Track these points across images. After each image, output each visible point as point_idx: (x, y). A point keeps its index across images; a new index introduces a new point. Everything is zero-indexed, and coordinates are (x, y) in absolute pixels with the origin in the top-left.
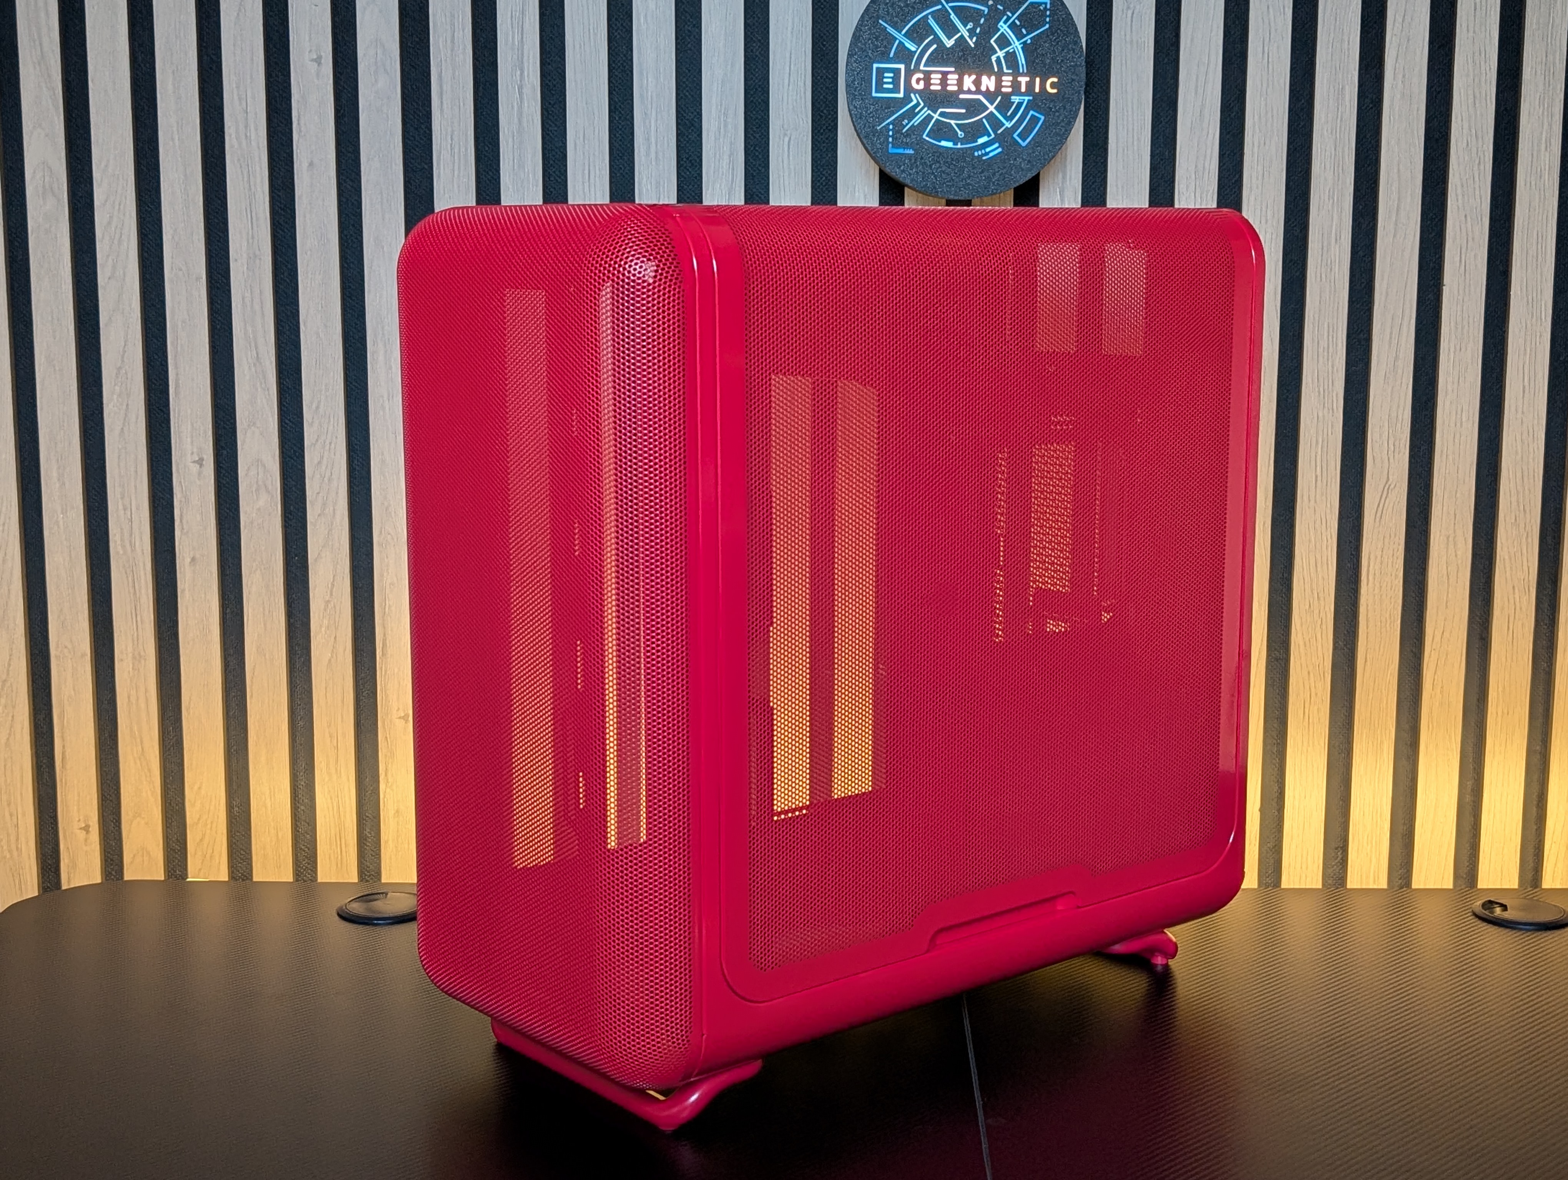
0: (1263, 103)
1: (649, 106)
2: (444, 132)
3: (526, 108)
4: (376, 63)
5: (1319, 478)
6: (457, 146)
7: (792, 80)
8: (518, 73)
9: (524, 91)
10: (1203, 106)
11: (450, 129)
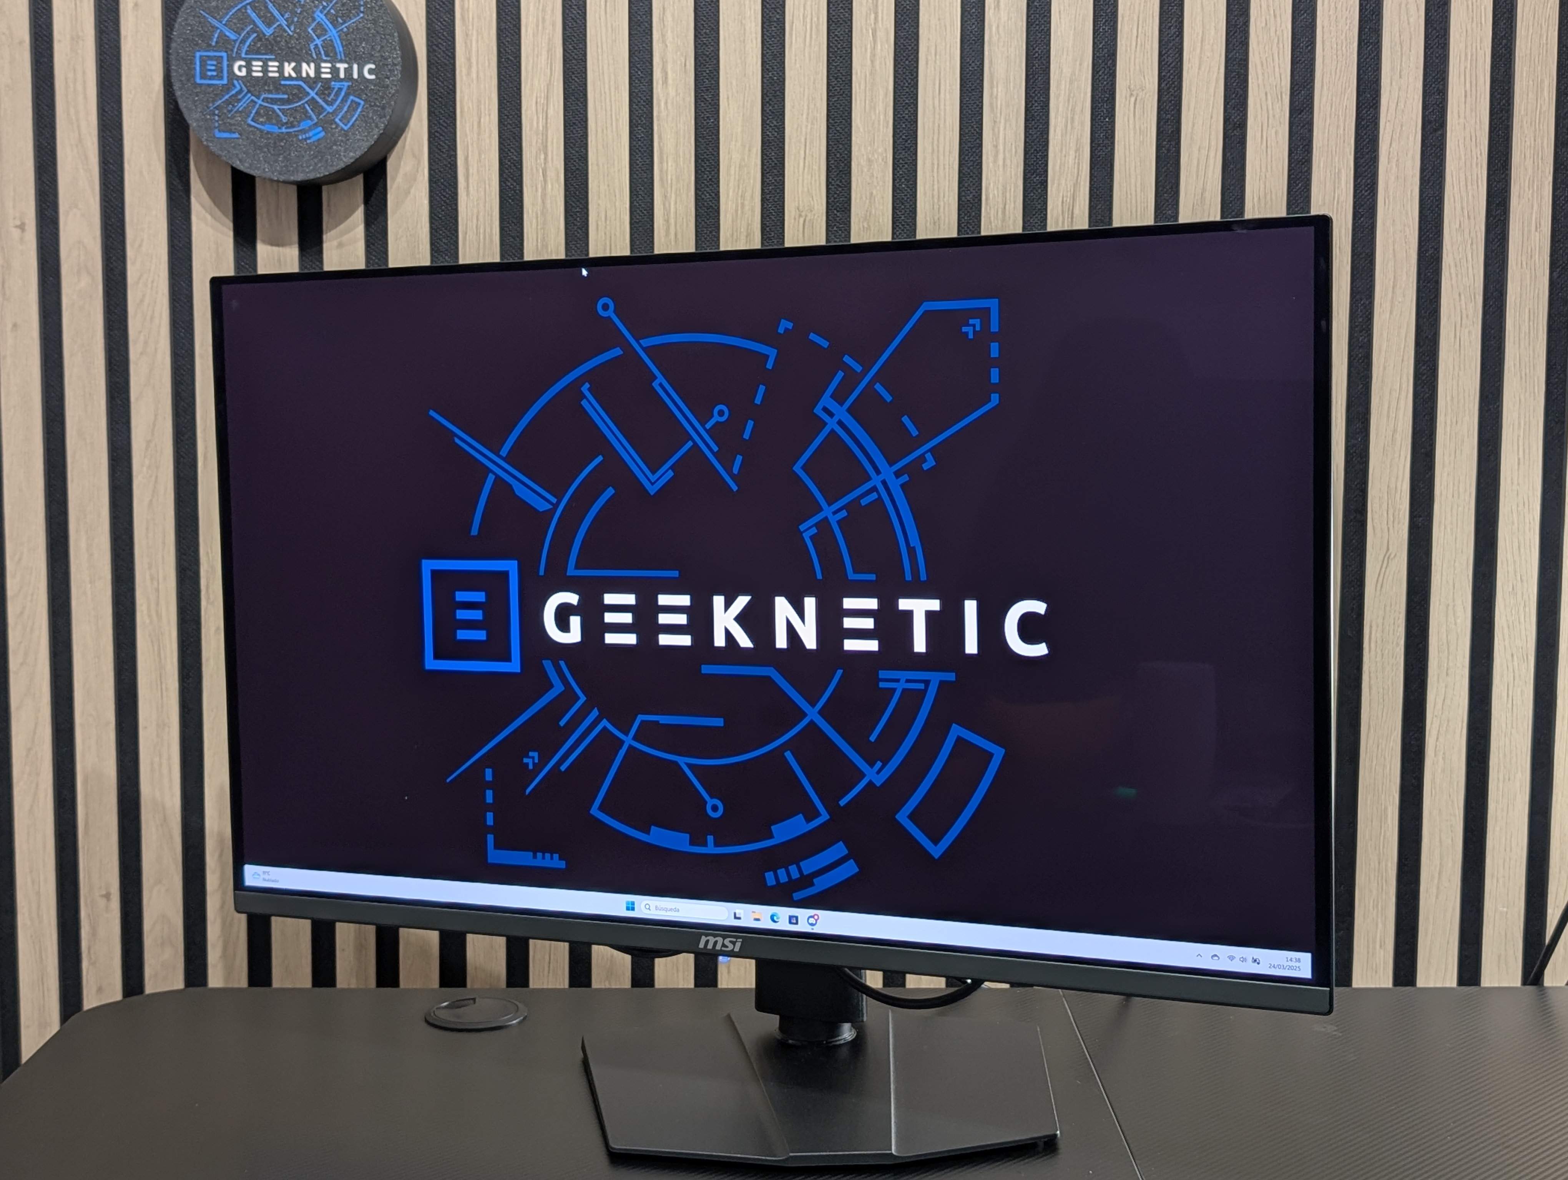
7: (807, 164)
9: (548, 173)
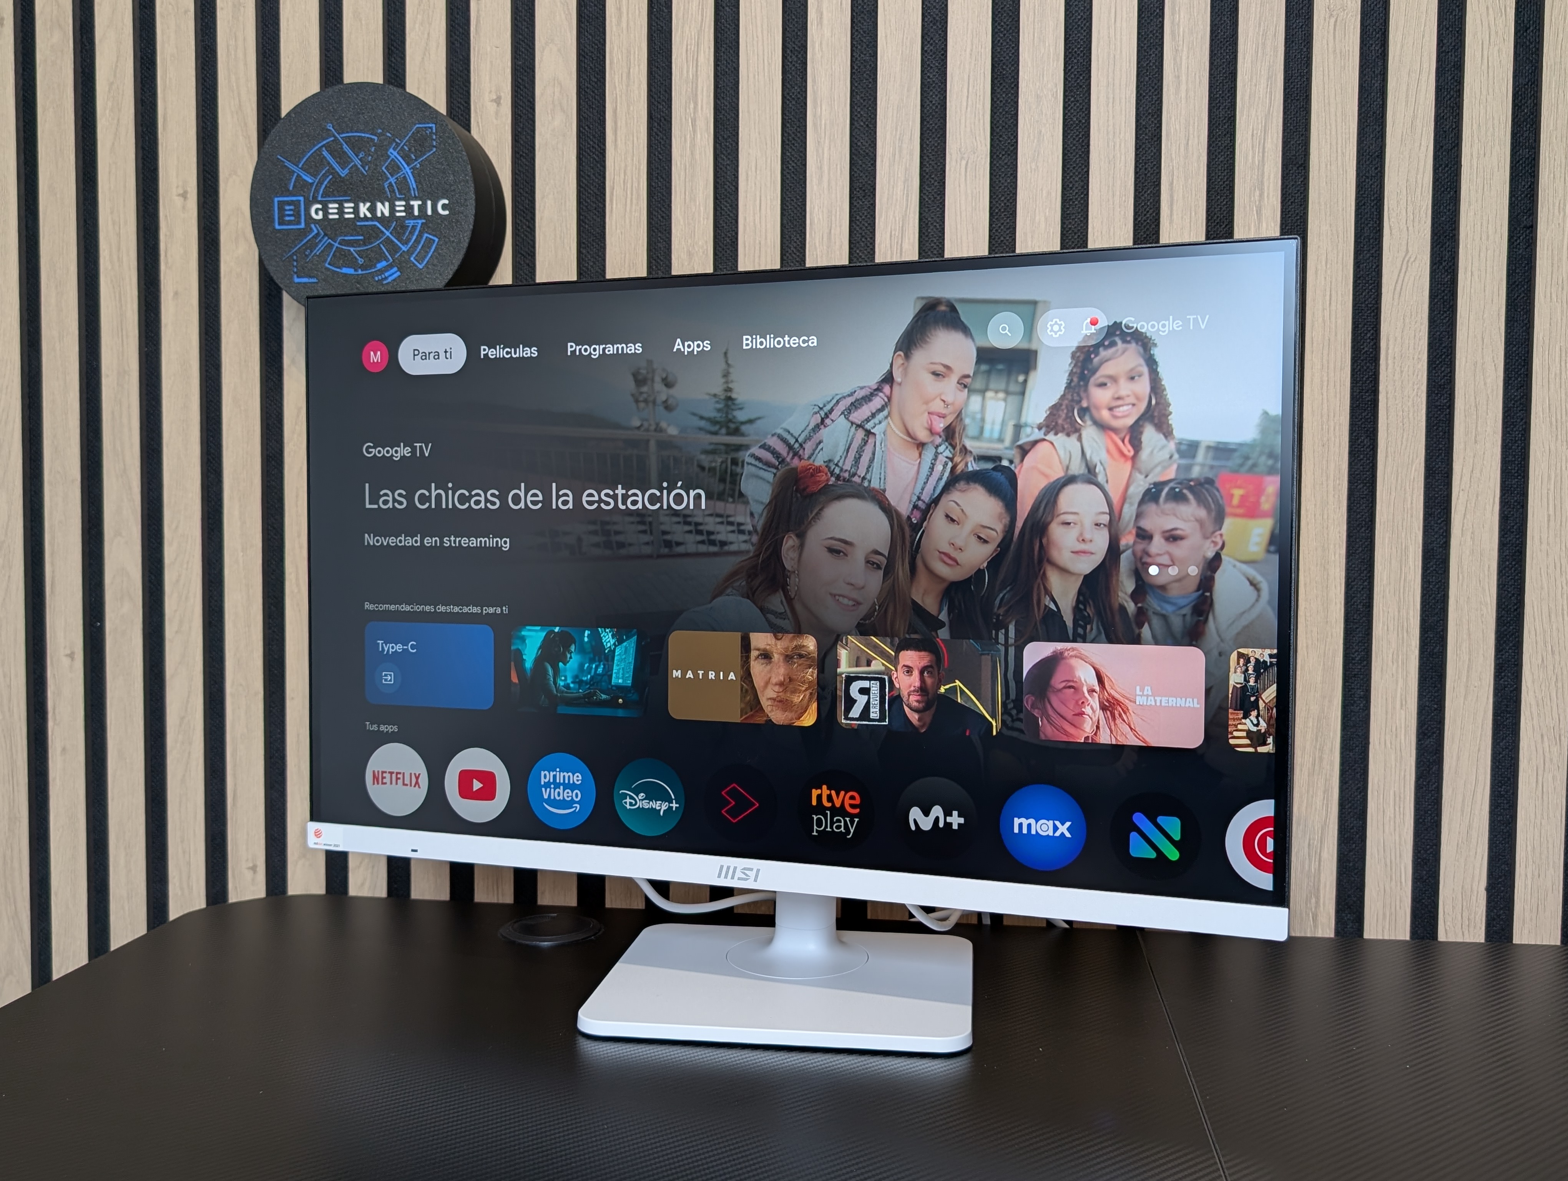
0: (1483, 111)
1: (823, 135)
2: (617, 168)
3: (699, 140)
4: (553, 102)
5: (1552, 518)
6: (630, 181)
7: (970, 103)
8: (692, 106)
9: (698, 123)
10: (1414, 117)
11: (623, 165)
